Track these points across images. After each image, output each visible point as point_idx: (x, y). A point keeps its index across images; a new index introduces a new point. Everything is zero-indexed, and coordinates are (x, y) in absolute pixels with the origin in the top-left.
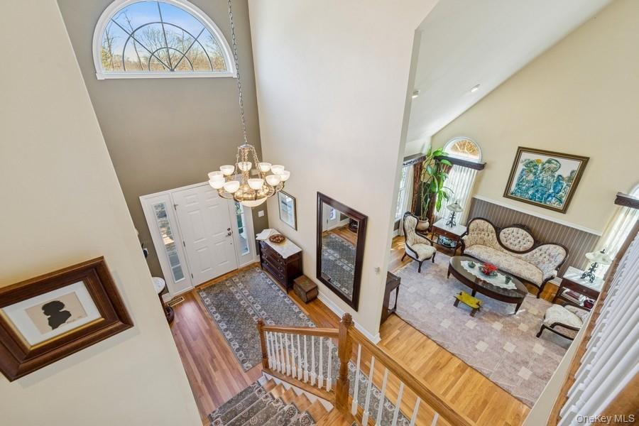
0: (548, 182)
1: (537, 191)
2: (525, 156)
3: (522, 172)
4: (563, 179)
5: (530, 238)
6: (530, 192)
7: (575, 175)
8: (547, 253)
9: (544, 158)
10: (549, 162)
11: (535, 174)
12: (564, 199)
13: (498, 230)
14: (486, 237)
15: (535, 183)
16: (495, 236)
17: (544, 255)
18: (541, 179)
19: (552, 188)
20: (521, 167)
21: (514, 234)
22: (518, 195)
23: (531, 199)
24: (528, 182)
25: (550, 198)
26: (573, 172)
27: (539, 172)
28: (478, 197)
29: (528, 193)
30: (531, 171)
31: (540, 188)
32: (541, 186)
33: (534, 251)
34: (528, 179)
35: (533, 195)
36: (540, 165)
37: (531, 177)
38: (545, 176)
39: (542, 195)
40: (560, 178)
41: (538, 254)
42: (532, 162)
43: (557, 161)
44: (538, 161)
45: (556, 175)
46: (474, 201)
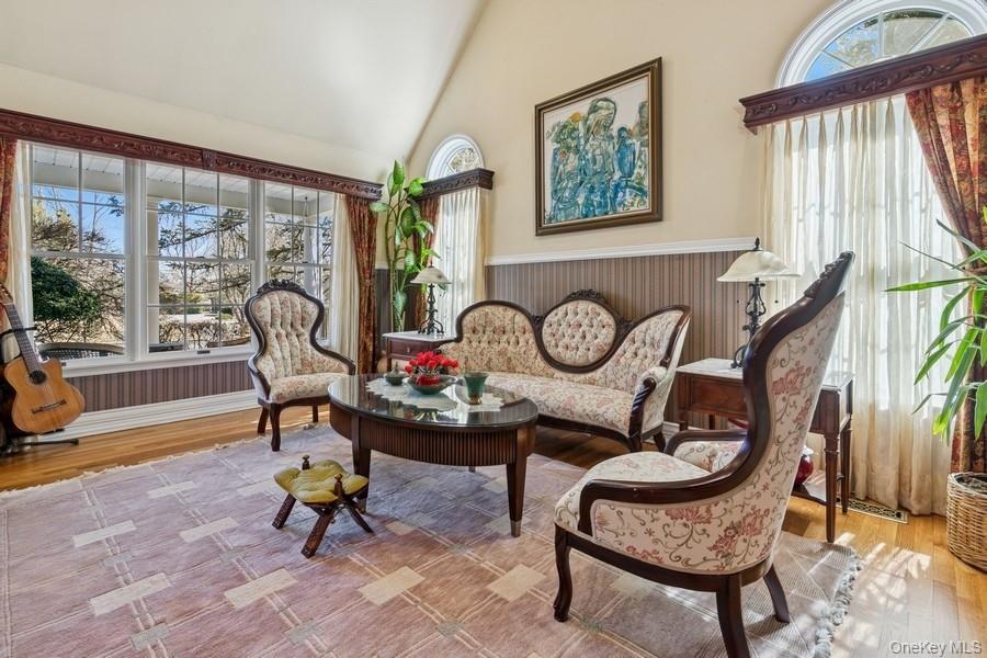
0: (605, 155)
1: (592, 190)
2: (552, 120)
3: (554, 159)
4: (629, 133)
5: (605, 317)
6: (581, 200)
7: (648, 112)
8: (648, 340)
9: (583, 107)
10: (594, 109)
11: (577, 151)
12: (647, 183)
13: (537, 322)
14: (511, 348)
15: (582, 170)
16: (532, 341)
17: (641, 352)
18: (590, 155)
19: (616, 167)
20: (550, 146)
21: (570, 316)
22: (562, 220)
23: (586, 216)
24: (570, 176)
25: (620, 194)
26: (642, 107)
27: (582, 142)
28: (495, 261)
29: (577, 204)
30: (569, 148)
31: (594, 180)
32: (596, 173)
33: (619, 351)
34: (569, 168)
35: (588, 203)
36: (580, 125)
37: (573, 161)
38: (595, 147)
39: (604, 194)
40: (624, 134)
41: (628, 355)
42: (565, 127)
43: (606, 100)
44: (575, 118)
45: (615, 133)
46: (489, 273)
